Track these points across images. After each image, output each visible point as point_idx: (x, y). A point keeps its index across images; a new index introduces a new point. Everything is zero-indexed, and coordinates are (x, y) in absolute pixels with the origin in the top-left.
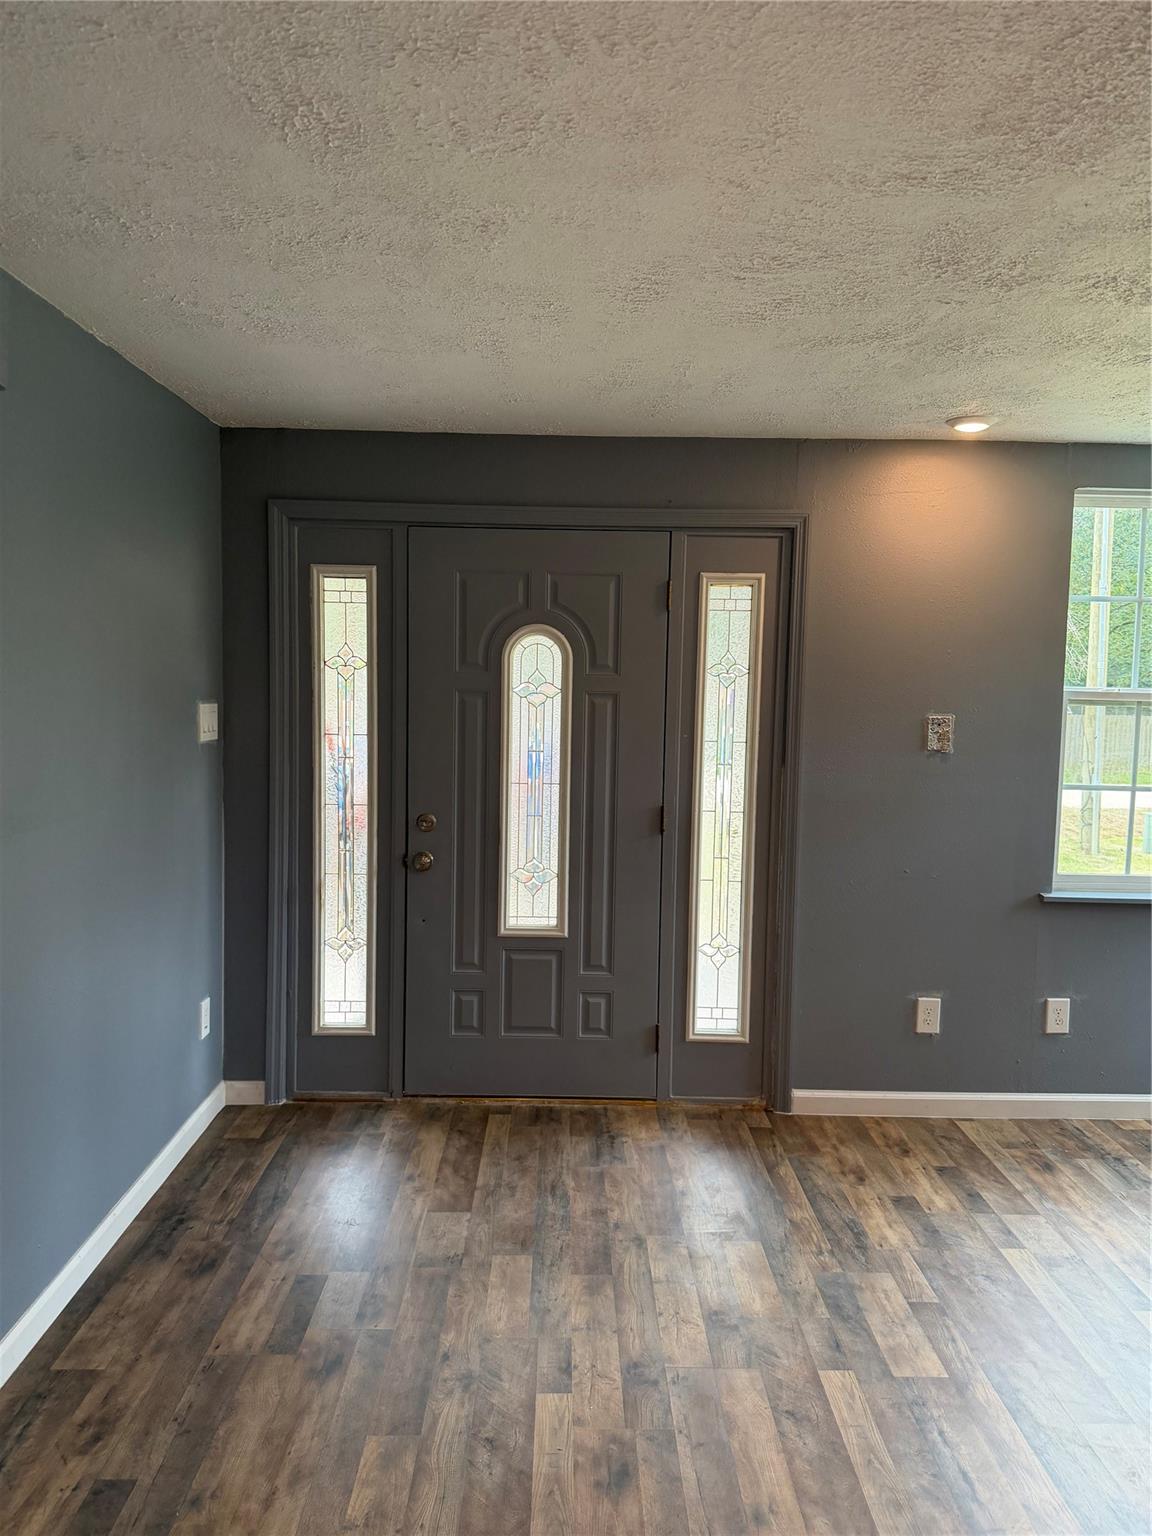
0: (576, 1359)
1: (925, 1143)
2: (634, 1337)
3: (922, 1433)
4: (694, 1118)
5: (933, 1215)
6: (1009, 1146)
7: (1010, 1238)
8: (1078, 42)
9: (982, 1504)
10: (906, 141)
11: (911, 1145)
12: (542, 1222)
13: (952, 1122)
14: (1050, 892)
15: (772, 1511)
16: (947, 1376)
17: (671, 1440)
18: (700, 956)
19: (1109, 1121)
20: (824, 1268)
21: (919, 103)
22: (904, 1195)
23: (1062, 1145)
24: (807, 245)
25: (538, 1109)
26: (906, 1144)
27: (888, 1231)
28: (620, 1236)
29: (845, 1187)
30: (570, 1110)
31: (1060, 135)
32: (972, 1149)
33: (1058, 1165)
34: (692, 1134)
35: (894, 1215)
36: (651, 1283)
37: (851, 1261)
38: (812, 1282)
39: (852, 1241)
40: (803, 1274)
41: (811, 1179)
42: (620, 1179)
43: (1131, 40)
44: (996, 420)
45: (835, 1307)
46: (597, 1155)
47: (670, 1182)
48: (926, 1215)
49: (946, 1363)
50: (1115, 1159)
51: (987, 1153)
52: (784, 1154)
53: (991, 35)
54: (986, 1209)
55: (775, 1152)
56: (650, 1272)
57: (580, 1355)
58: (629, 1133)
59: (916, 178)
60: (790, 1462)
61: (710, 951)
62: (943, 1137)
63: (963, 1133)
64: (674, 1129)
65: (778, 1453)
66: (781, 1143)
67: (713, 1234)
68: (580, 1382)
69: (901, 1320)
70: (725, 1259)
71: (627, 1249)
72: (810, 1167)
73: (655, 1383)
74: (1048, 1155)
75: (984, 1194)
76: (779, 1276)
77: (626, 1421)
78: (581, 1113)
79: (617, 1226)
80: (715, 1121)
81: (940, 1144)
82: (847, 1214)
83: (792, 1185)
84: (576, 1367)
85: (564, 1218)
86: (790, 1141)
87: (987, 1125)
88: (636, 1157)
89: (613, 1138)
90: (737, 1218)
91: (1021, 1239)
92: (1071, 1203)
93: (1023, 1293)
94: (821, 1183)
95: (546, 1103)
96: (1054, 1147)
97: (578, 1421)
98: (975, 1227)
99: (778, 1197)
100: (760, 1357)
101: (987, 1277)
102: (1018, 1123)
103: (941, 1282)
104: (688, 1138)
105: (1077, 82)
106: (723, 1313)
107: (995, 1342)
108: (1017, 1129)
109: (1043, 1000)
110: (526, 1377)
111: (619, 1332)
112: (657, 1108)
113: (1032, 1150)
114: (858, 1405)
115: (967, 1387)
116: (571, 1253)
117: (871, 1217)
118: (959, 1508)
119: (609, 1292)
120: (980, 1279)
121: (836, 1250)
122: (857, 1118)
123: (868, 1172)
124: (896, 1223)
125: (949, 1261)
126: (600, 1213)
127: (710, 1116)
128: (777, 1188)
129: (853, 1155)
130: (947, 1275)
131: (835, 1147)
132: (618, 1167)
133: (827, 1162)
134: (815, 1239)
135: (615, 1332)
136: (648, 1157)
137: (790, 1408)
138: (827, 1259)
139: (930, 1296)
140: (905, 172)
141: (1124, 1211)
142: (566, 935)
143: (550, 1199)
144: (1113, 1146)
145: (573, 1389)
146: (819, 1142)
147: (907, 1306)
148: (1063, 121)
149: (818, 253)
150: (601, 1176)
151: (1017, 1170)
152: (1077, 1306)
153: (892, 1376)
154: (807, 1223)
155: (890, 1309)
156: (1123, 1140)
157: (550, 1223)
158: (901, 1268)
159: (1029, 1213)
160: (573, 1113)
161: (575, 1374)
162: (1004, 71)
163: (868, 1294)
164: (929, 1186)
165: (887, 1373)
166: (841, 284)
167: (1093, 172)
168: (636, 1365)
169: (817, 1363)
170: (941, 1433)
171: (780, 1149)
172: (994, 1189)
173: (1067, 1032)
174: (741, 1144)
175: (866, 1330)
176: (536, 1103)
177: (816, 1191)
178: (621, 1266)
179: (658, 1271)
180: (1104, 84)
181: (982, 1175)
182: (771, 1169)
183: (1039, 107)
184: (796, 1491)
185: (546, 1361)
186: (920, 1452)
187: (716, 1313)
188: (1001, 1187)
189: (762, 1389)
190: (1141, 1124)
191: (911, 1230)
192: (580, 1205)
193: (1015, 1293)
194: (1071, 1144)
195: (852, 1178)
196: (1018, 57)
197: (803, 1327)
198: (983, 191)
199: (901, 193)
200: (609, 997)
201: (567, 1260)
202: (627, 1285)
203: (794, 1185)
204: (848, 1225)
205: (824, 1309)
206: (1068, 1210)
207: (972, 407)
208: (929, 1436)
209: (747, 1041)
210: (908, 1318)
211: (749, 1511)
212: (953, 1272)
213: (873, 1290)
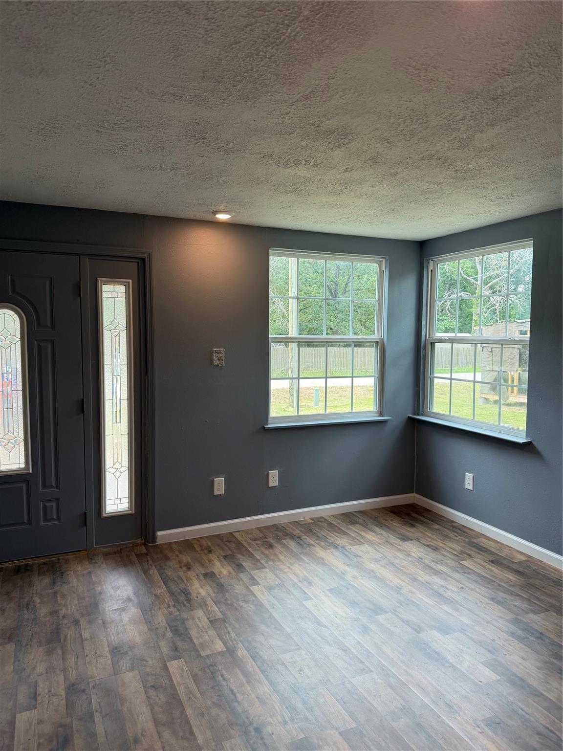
0: (40, 690)
1: (219, 545)
2: (73, 671)
3: (213, 678)
4: (107, 555)
5: (222, 578)
6: (255, 540)
7: (254, 582)
8: (238, 47)
9: (239, 702)
10: (170, 78)
11: (212, 548)
12: (21, 624)
13: (231, 533)
14: (268, 425)
15: (142, 735)
16: (225, 649)
17: (91, 716)
18: (107, 474)
19: (296, 521)
20: (171, 613)
21: (173, 61)
22: (208, 571)
23: (277, 535)
24: (130, 120)
25: (19, 567)
26: (210, 547)
27: (200, 589)
28: (66, 621)
29: (181, 573)
30: (38, 563)
31: (238, 87)
32: (239, 545)
33: (275, 544)
34: (106, 563)
35: (204, 582)
36: (82, 641)
37: (183, 608)
38: (165, 622)
39: (184, 599)
40: (161, 619)
41: (166, 574)
42: (66, 593)
43: (260, 51)
44: (234, 214)
45: (176, 632)
46: (54, 583)
47: (94, 589)
48: (218, 579)
49: (225, 644)
50: (298, 537)
51: (245, 545)
52: (152, 564)
53: (201, 36)
54: (244, 570)
55: (148, 564)
56: (82, 636)
57: (42, 688)
58: (72, 569)
59: (177, 96)
60: (152, 709)
61: (112, 470)
62: (226, 541)
63: (236, 538)
64: (96, 563)
65: (147, 706)
66: (151, 559)
67: (115, 610)
68: (42, 702)
69: (205, 629)
70: (121, 620)
71: (69, 628)
72: (165, 567)
73: (84, 691)
74: (271, 541)
75: (244, 564)
76: (148, 622)
77: (67, 714)
78: (44, 564)
79: (64, 617)
80: (118, 555)
81: (225, 545)
82: (182, 586)
83: (156, 578)
84: (39, 695)
85: (33, 619)
86: (155, 557)
87: (246, 532)
88: (75, 580)
89: (62, 573)
90: (129, 599)
91: (258, 580)
92: (279, 560)
93: (259, 605)
94: (170, 574)
95: (24, 562)
96: (273, 537)
97: (40, 722)
98: (240, 579)
99: (148, 585)
100: (138, 663)
101: (244, 601)
102: (259, 529)
103: (224, 608)
104: (104, 566)
105: (241, 65)
106: (120, 647)
107: (247, 629)
108: (258, 532)
109: (267, 472)
110: (10, 708)
111: (64, 670)
112: (87, 554)
113: (265, 540)
114: (185, 673)
115: (234, 652)
116: (37, 636)
117: (193, 585)
118: (229, 707)
119: (59, 651)
120: (241, 602)
121: (176, 604)
122: (188, 539)
123: (192, 564)
124: (204, 585)
125: (228, 598)
126: (55, 613)
127: (115, 553)
128: (149, 581)
129: (186, 558)
130: (227, 604)
131: (177, 556)
132: (66, 587)
133: (173, 563)
134: (167, 601)
135: (62, 671)
136: (81, 579)
137: (152, 684)
138: (172, 609)
139: (219, 615)
140: (173, 92)
141: (300, 559)
142: (31, 472)
143: (26, 611)
144: (297, 532)
145: (38, 706)
146: (170, 554)
147: (209, 622)
148: (238, 81)
149: (137, 125)
150: (56, 593)
151: (258, 550)
152: (280, 605)
153: (201, 656)
154: (162, 594)
155: (201, 626)
156: (301, 529)
157: (25, 624)
158: (206, 605)
159: (263, 568)
160: (39, 565)
161: (39, 698)
162: (209, 54)
163: (191, 622)
164: (220, 565)
165: (199, 656)
166: (151, 141)
167: (254, 107)
168: (73, 685)
169: (166, 659)
170: (222, 676)
171: (150, 562)
172: (248, 561)
173: (277, 485)
174: (131, 562)
175: (189, 638)
176: (17, 563)
177: (167, 578)
178: (66, 637)
179: (86, 634)
180: (252, 68)
181: (243, 555)
182: (146, 572)
183: (227, 73)
184: (155, 723)
185: (22, 695)
186: (213, 688)
187: (116, 648)
188: (251, 559)
189: (139, 679)
190: (308, 521)
191: (211, 587)
192: (43, 611)
193: (256, 605)
194: (280, 534)
195: (185, 568)
196: (214, 49)
197: (160, 644)
198: (209, 107)
199: (172, 102)
200: (58, 502)
201: (35, 641)
202: (69, 646)
203: (157, 577)
204: (182, 591)
205: (170, 634)
206: (278, 563)
207: (222, 206)
208: (217, 679)
209: (134, 512)
210: (209, 628)
211: (131, 739)
212: (229, 602)
213: (193, 619)
